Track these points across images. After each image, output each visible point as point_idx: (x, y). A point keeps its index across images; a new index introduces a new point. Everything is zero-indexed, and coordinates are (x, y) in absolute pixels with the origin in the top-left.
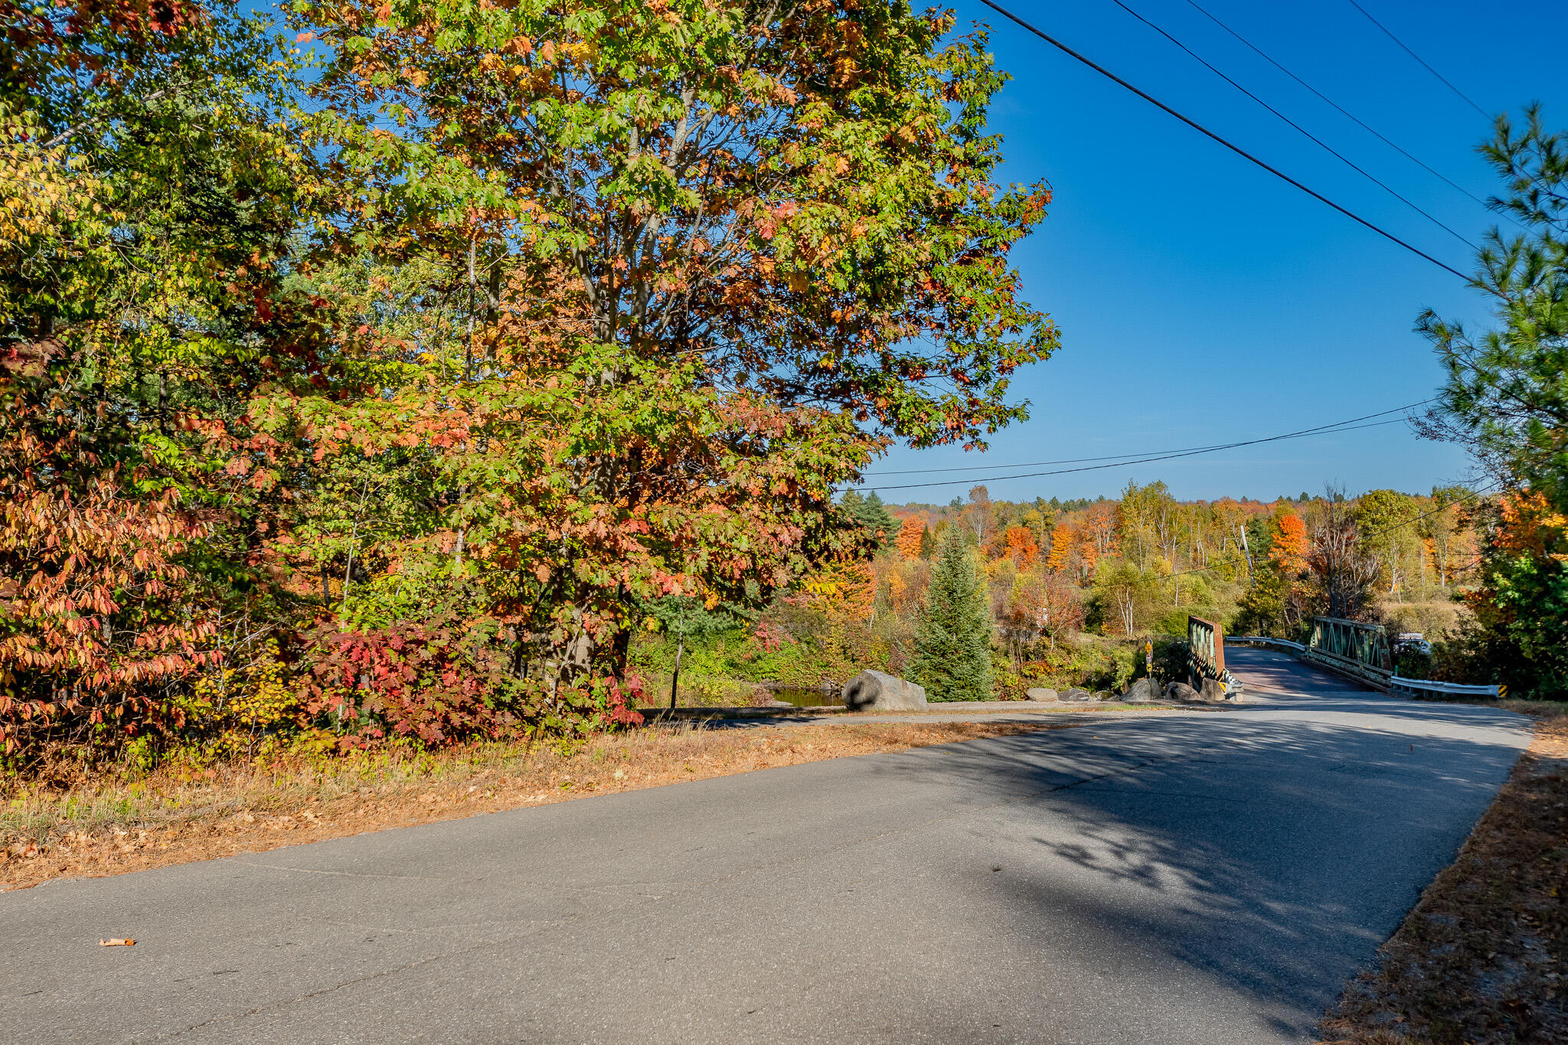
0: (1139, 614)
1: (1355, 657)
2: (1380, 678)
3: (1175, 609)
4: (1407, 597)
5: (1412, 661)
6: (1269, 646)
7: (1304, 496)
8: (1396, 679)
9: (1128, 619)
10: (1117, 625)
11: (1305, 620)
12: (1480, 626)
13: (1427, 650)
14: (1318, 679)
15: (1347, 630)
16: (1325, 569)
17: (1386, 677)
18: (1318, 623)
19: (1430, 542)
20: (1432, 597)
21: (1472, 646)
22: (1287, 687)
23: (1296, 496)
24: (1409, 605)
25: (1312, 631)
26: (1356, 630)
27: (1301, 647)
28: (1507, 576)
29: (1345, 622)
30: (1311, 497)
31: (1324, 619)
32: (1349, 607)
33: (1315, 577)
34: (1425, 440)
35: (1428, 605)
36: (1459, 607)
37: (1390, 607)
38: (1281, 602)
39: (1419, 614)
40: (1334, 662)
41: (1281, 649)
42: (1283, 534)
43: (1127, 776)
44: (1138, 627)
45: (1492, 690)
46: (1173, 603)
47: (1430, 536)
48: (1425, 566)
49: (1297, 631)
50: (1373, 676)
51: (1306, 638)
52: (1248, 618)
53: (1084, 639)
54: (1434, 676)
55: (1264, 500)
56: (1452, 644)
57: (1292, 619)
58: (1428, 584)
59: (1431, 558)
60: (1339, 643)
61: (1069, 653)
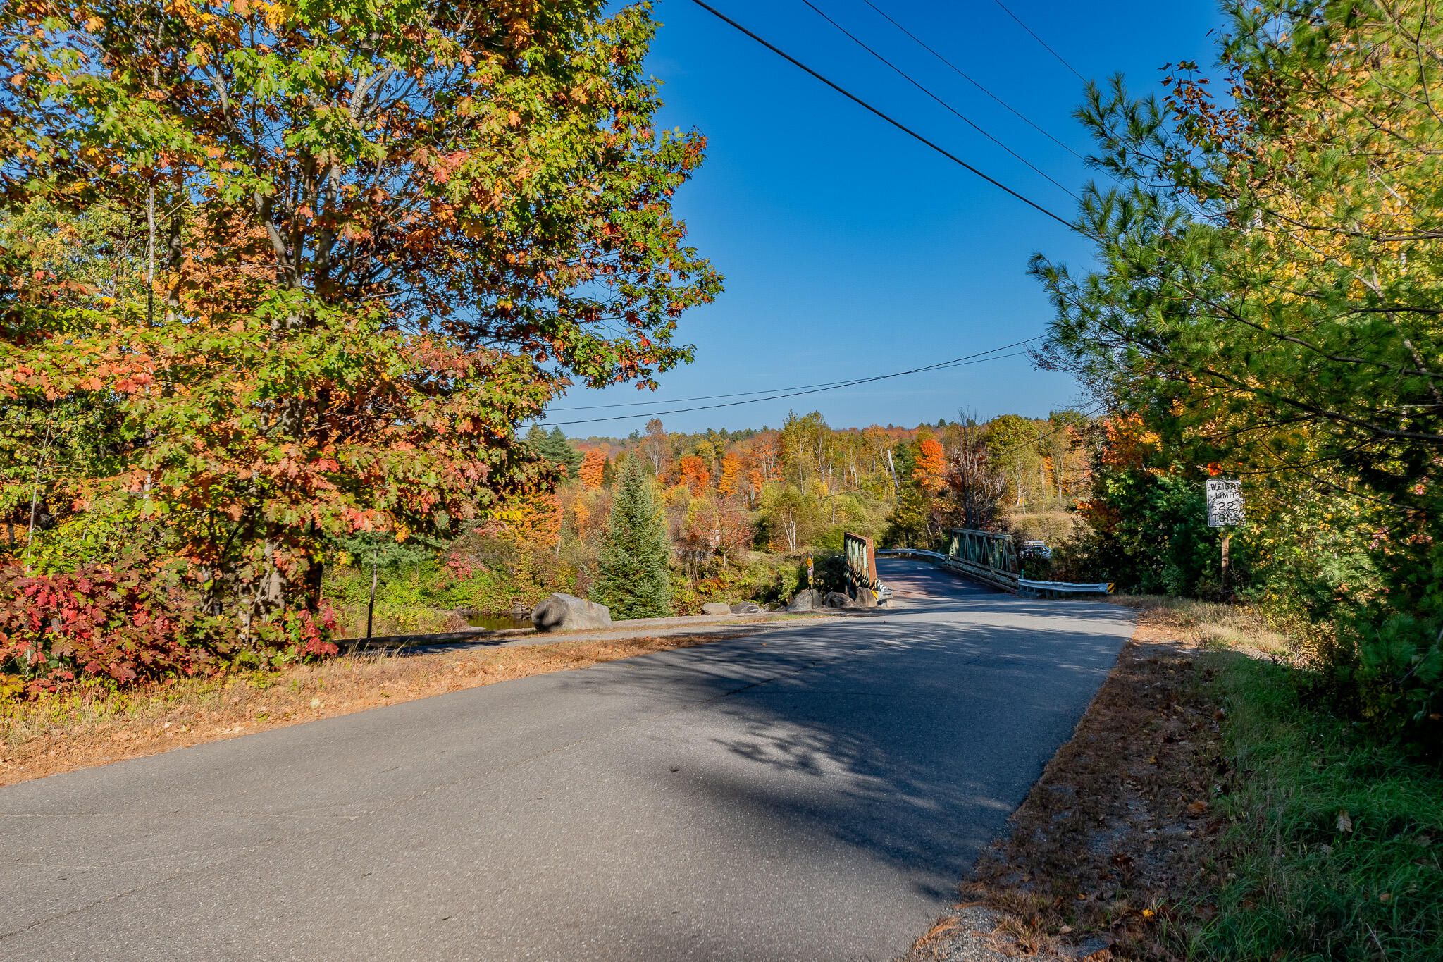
0: (801, 532)
1: (988, 564)
2: (1009, 581)
3: (832, 526)
4: (1031, 509)
5: (1035, 565)
6: (914, 557)
7: (942, 422)
8: (1022, 582)
9: (792, 536)
10: (781, 542)
11: (944, 532)
12: (1091, 531)
13: (1047, 555)
14: (957, 584)
15: (980, 539)
16: (961, 487)
17: (1014, 580)
18: (956, 534)
19: (1049, 460)
20: (1051, 508)
21: (1085, 549)
22: (931, 593)
23: (935, 422)
24: (1032, 516)
25: (951, 542)
26: (988, 539)
27: (942, 556)
29: (979, 533)
30: (947, 423)
31: (961, 530)
32: (982, 519)
33: (952, 493)
34: (1043, 370)
35: (1048, 515)
36: (1074, 516)
37: (1016, 519)
38: (924, 517)
39: (1041, 523)
40: (969, 568)
41: (924, 559)
42: (925, 456)
43: (789, 676)
44: (800, 544)
45: (1103, 587)
46: (830, 521)
47: (1049, 454)
48: (1045, 482)
49: (938, 542)
50: (1003, 579)
51: (945, 548)
52: (896, 532)
53: (753, 556)
54: (1054, 577)
55: (907, 427)
56: (1068, 548)
57: (934, 532)
58: (1048, 497)
59: (1050, 474)
60: (974, 551)
61: (740, 570)
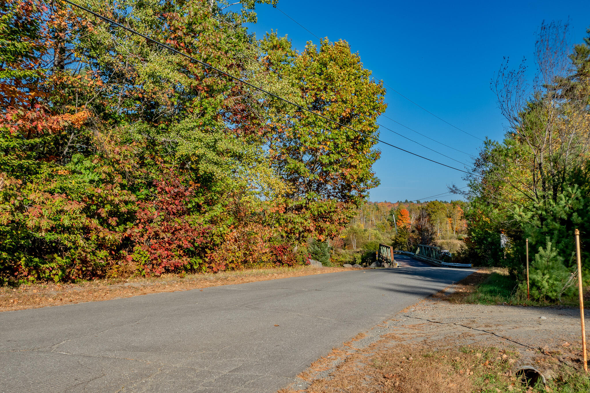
0: (358, 243)
1: (431, 257)
2: (438, 263)
3: (369, 241)
4: (443, 238)
5: (446, 258)
6: (402, 254)
7: (406, 201)
8: (443, 263)
9: (354, 245)
10: (351, 247)
11: (413, 245)
12: (467, 248)
13: (450, 256)
14: (420, 263)
15: (428, 248)
16: (420, 230)
17: (440, 262)
18: (419, 246)
19: (450, 219)
20: (451, 238)
21: (464, 253)
22: (412, 266)
23: (404, 201)
24: (443, 241)
25: (416, 249)
26: (431, 248)
27: (413, 254)
28: (474, 233)
29: (427, 246)
30: (409, 201)
31: (421, 245)
32: (427, 241)
33: (417, 232)
35: (450, 241)
36: (460, 242)
37: (439, 242)
38: (406, 239)
39: (447, 244)
40: (424, 258)
41: (406, 254)
42: (402, 215)
44: (357, 247)
45: (470, 265)
46: (368, 239)
47: (450, 217)
48: (449, 227)
49: (411, 248)
50: (436, 262)
51: (415, 251)
52: (396, 244)
53: (343, 251)
54: (453, 262)
55: (392, 202)
56: (459, 253)
57: (410, 245)
58: (449, 234)
59: (450, 225)
60: (425, 252)
61: (339, 255)
